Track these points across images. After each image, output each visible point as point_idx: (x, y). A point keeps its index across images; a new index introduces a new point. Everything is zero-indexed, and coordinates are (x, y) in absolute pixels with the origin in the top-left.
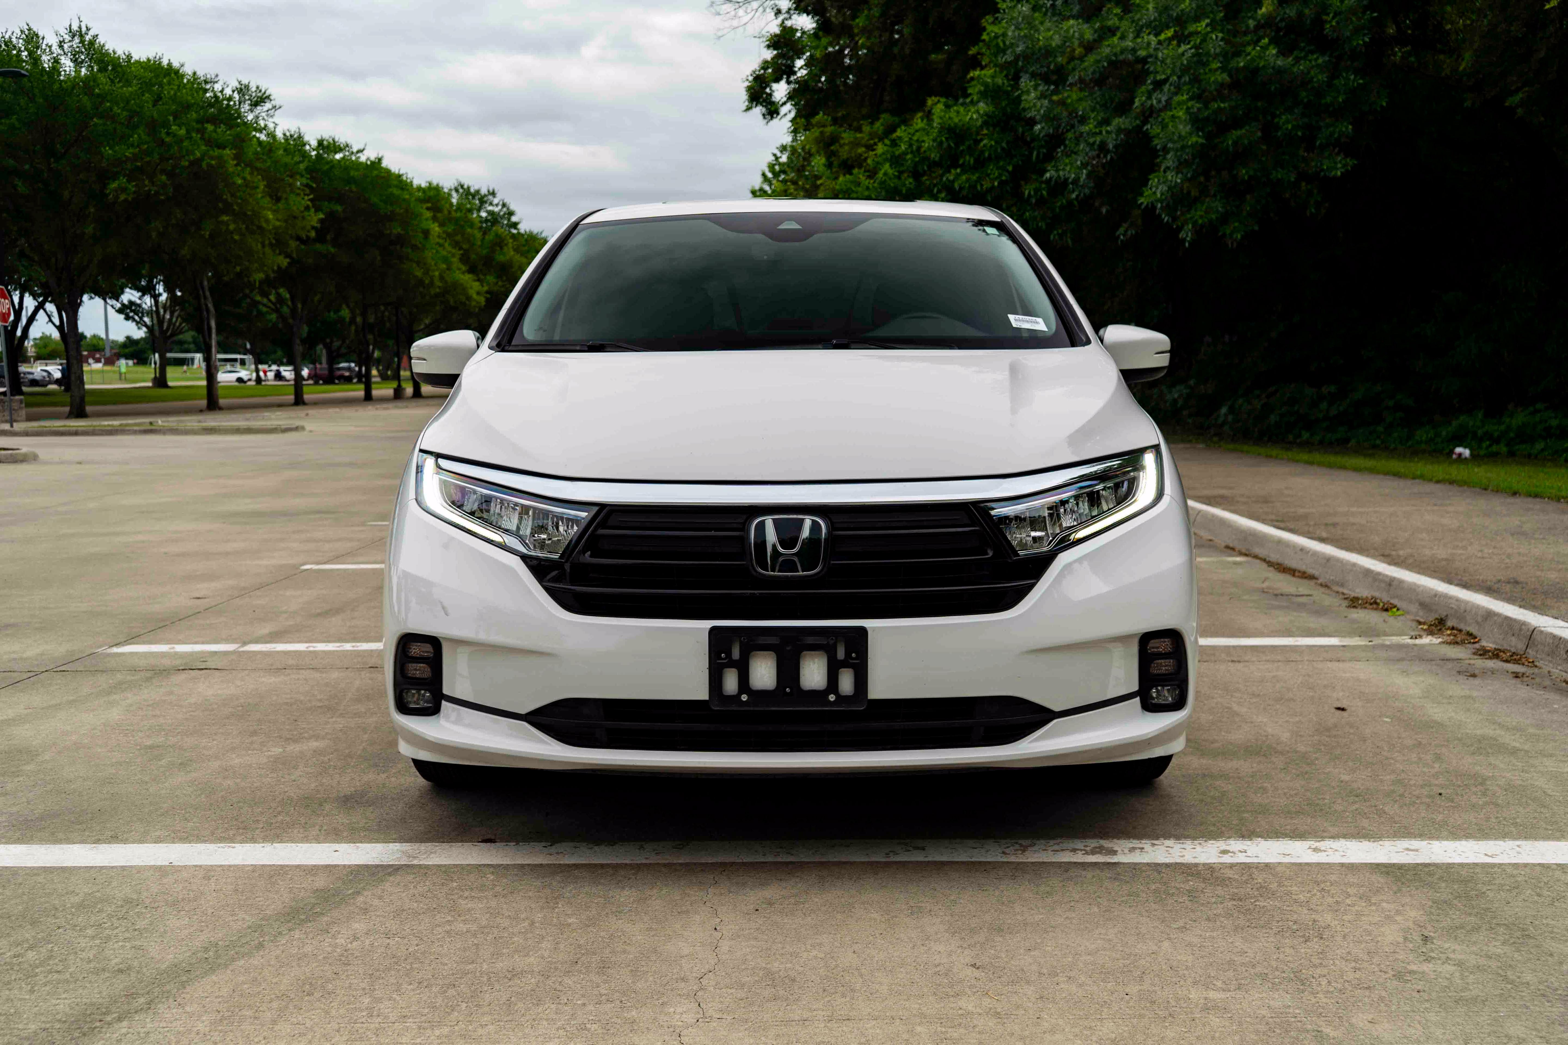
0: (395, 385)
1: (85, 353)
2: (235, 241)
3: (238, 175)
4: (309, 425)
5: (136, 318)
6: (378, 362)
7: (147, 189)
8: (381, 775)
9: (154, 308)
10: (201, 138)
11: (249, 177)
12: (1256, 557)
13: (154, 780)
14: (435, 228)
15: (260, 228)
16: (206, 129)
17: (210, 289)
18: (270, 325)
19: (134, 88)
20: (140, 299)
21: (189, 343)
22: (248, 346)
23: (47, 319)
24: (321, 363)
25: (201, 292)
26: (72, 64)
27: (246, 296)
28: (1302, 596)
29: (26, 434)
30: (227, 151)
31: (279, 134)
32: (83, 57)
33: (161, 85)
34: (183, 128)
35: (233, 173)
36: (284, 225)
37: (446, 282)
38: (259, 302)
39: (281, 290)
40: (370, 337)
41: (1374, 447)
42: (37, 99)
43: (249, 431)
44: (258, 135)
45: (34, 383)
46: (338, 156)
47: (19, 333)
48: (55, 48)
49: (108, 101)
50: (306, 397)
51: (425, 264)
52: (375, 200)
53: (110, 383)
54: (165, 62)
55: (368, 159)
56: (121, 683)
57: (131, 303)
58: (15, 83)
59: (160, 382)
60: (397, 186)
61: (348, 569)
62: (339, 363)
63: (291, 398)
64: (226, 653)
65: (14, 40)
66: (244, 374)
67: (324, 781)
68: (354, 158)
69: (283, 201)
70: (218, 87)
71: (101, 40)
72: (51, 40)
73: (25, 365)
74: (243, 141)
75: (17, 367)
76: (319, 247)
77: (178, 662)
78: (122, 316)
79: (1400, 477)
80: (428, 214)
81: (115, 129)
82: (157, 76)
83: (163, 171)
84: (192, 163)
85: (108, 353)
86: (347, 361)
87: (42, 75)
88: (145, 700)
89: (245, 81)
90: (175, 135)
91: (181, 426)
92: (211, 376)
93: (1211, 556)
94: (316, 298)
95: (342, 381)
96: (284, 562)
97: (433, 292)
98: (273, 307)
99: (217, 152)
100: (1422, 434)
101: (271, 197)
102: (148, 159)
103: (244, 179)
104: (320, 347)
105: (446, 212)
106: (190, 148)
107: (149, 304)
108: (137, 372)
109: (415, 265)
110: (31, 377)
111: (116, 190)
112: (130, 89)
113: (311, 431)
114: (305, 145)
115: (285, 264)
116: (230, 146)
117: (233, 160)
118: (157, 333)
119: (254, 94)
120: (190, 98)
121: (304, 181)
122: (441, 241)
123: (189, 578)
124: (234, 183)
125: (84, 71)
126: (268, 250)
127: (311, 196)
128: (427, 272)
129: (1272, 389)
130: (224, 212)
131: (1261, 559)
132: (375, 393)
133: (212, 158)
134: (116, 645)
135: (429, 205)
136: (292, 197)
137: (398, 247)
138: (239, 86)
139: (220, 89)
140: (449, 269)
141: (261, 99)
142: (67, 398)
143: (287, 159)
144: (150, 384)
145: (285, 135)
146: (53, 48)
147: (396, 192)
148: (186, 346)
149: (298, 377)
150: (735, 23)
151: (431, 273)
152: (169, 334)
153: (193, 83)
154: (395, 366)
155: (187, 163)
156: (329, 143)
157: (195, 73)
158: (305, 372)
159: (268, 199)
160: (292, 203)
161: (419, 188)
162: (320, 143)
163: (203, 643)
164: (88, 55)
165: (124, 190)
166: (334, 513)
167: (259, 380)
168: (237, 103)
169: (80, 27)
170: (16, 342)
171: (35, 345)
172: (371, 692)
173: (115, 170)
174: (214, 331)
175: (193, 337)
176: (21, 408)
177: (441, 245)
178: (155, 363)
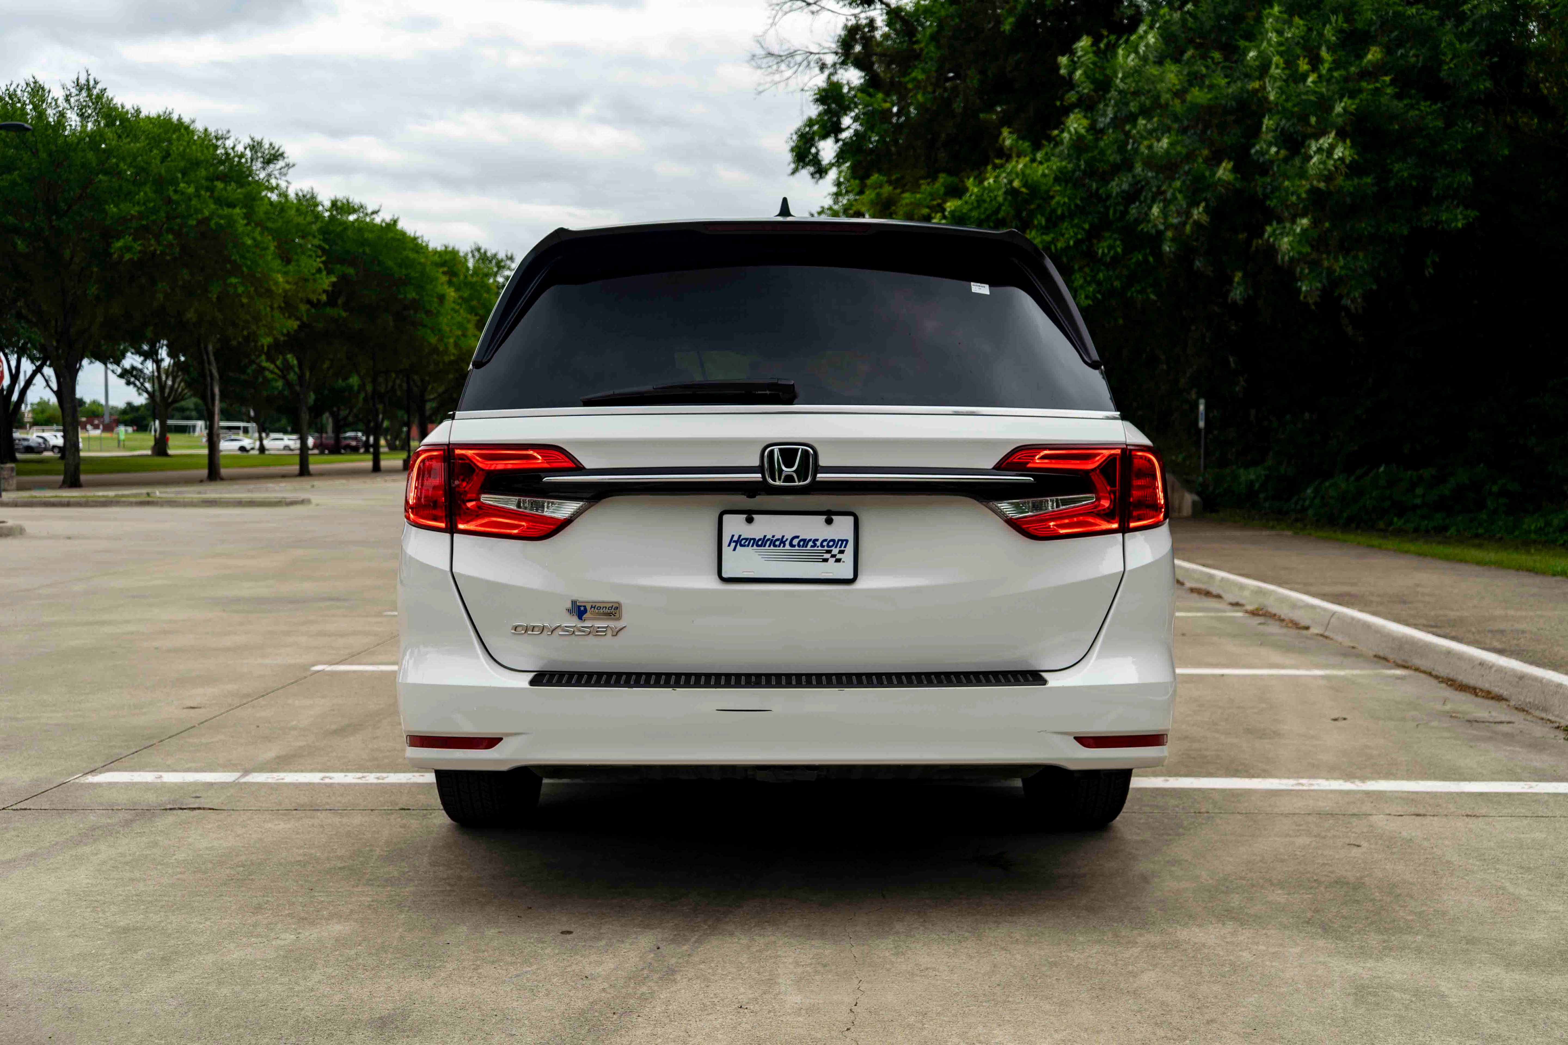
0: (404, 455)
1: (84, 419)
2: (243, 305)
3: (248, 235)
4: (315, 498)
5: (138, 383)
6: (386, 432)
7: (152, 248)
8: (427, 981)
9: (156, 374)
10: (210, 197)
11: (259, 238)
12: (1417, 670)
13: (126, 986)
14: (451, 293)
15: (269, 291)
16: (216, 186)
17: (215, 354)
18: (276, 393)
19: (142, 144)
20: (142, 363)
21: (191, 410)
22: (252, 413)
23: (44, 384)
24: (326, 433)
25: (205, 357)
26: (78, 119)
27: (253, 362)
28: (1501, 722)
29: (15, 504)
30: (237, 210)
31: (292, 194)
32: (90, 111)
33: (170, 141)
34: (192, 185)
35: (243, 233)
36: (294, 287)
37: (461, 348)
38: (264, 369)
39: (289, 356)
40: (380, 407)
41: (1477, 536)
42: (40, 154)
43: (251, 504)
44: (269, 195)
45: (29, 449)
46: (352, 218)
47: (15, 397)
48: (61, 101)
49: (114, 157)
50: (312, 467)
51: (440, 330)
52: (390, 263)
53: (109, 451)
54: (175, 117)
55: (383, 221)
56: (93, 828)
57: (133, 368)
58: (19, 137)
59: (160, 448)
60: (412, 250)
61: (366, 671)
62: (345, 432)
63: (296, 468)
64: (224, 786)
65: (19, 93)
66: (247, 442)
67: (352, 990)
68: (368, 219)
69: (293, 263)
70: (229, 143)
71: (109, 94)
72: (58, 93)
73: (20, 431)
74: (254, 199)
75: (11, 433)
76: (329, 311)
77: (164, 798)
78: (123, 381)
79: (1537, 573)
80: (444, 279)
81: (120, 186)
82: (166, 132)
83: (170, 230)
84: (200, 222)
85: (107, 419)
86: (353, 431)
87: (46, 130)
88: (122, 855)
89: (258, 138)
90: (183, 193)
91: (179, 498)
92: (213, 445)
93: (1363, 668)
94: (325, 366)
95: (348, 450)
96: (292, 661)
97: (446, 359)
98: (280, 373)
99: (226, 211)
100: (1531, 523)
101: (281, 258)
102: (154, 217)
103: (254, 239)
104: (326, 415)
105: (462, 277)
106: (199, 206)
107: (151, 369)
108: (136, 440)
109: (429, 331)
110: (26, 443)
111: (120, 249)
112: (138, 145)
113: (317, 505)
114: (317, 205)
115: (296, 327)
116: (241, 205)
117: (243, 219)
118: (158, 399)
119: (267, 152)
120: (199, 154)
121: (316, 242)
122: (457, 307)
123: (182, 681)
124: (243, 244)
125: (90, 126)
126: (277, 314)
127: (324, 258)
128: (441, 340)
129: (1359, 472)
130: (230, 274)
131: (1424, 672)
132: (384, 464)
133: (221, 217)
134: (92, 772)
135: (445, 269)
136: (304, 260)
137: (412, 312)
138: (251, 143)
139: (232, 145)
140: (464, 335)
141: (274, 157)
142: (61, 467)
143: (300, 220)
144: (149, 452)
145: (297, 195)
146: (59, 102)
147: (412, 255)
148: (188, 413)
149: (304, 447)
150: (777, 77)
151: (445, 340)
152: (170, 400)
153: (203, 140)
154: (403, 436)
155: (194, 223)
156: (343, 204)
157: (206, 130)
158: (311, 441)
159: (279, 261)
160: (303, 265)
161: (435, 252)
162: (334, 204)
163: (197, 770)
164: (95, 109)
165: (128, 249)
166: (344, 600)
167: (262, 449)
168: (249, 160)
169: (88, 81)
170: (11, 407)
171: (33, 411)
172: (403, 846)
173: (120, 228)
174: (217, 397)
175: (196, 404)
176: (12, 477)
177: (456, 311)
178: (155, 431)
